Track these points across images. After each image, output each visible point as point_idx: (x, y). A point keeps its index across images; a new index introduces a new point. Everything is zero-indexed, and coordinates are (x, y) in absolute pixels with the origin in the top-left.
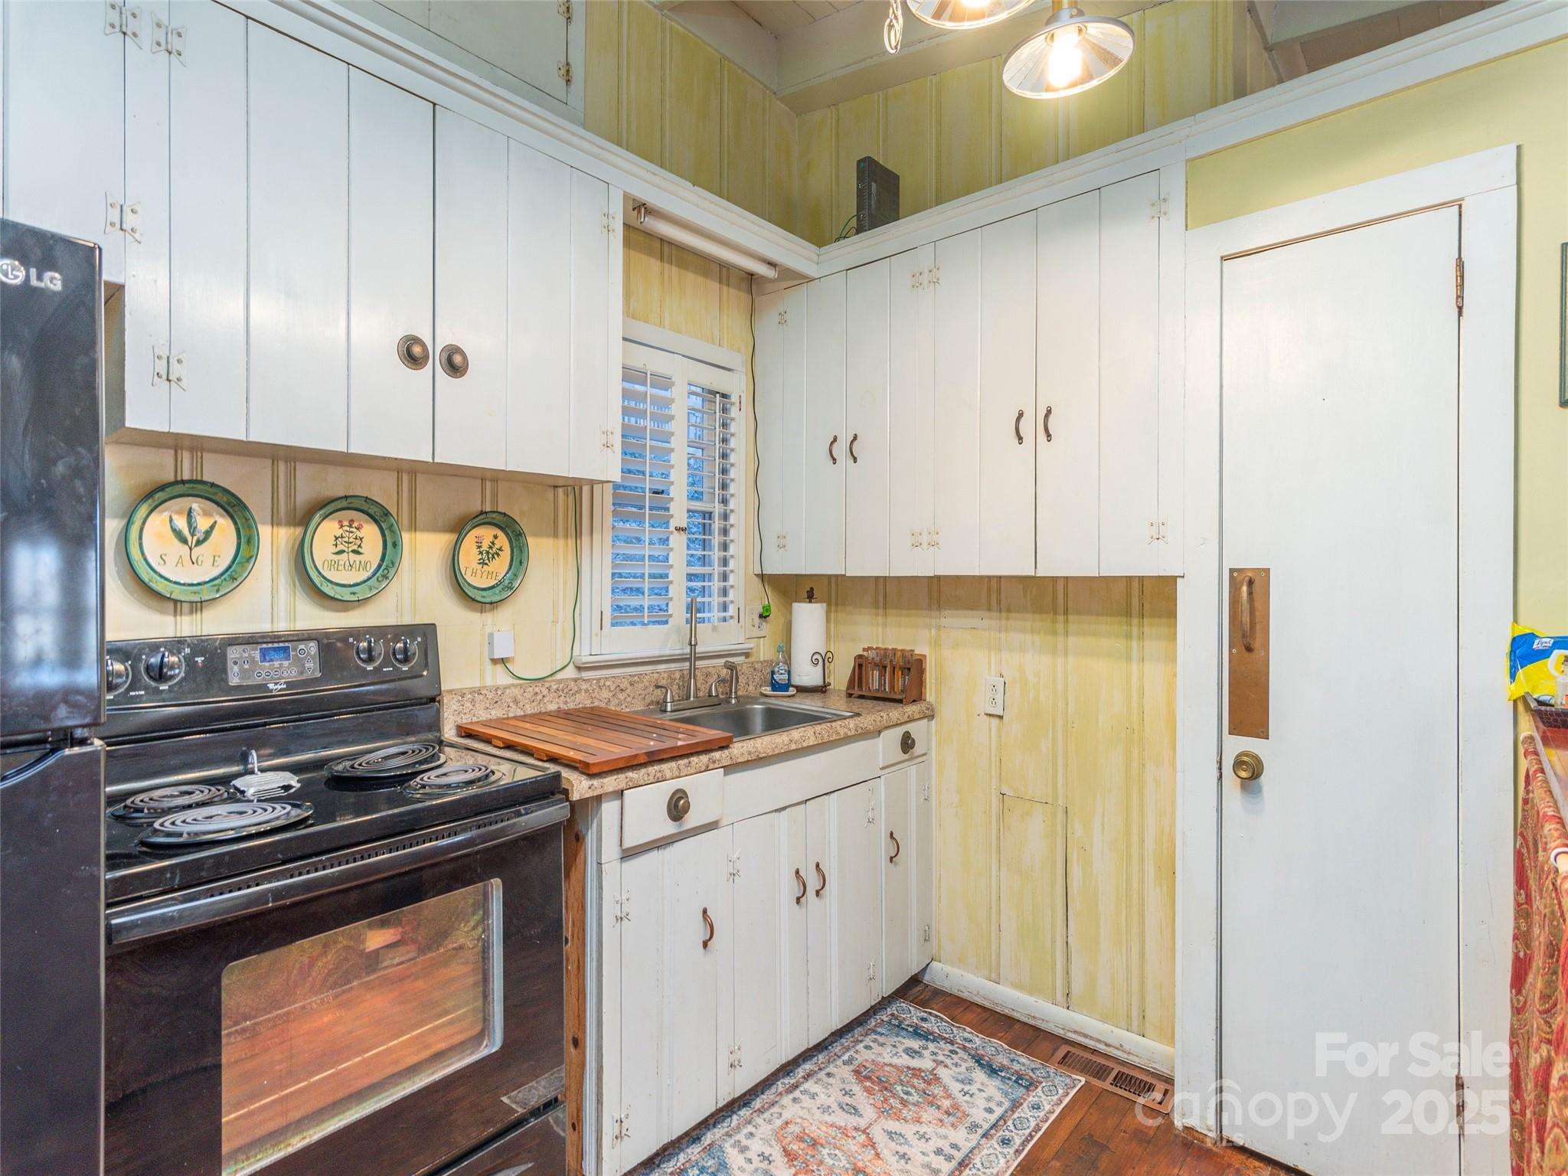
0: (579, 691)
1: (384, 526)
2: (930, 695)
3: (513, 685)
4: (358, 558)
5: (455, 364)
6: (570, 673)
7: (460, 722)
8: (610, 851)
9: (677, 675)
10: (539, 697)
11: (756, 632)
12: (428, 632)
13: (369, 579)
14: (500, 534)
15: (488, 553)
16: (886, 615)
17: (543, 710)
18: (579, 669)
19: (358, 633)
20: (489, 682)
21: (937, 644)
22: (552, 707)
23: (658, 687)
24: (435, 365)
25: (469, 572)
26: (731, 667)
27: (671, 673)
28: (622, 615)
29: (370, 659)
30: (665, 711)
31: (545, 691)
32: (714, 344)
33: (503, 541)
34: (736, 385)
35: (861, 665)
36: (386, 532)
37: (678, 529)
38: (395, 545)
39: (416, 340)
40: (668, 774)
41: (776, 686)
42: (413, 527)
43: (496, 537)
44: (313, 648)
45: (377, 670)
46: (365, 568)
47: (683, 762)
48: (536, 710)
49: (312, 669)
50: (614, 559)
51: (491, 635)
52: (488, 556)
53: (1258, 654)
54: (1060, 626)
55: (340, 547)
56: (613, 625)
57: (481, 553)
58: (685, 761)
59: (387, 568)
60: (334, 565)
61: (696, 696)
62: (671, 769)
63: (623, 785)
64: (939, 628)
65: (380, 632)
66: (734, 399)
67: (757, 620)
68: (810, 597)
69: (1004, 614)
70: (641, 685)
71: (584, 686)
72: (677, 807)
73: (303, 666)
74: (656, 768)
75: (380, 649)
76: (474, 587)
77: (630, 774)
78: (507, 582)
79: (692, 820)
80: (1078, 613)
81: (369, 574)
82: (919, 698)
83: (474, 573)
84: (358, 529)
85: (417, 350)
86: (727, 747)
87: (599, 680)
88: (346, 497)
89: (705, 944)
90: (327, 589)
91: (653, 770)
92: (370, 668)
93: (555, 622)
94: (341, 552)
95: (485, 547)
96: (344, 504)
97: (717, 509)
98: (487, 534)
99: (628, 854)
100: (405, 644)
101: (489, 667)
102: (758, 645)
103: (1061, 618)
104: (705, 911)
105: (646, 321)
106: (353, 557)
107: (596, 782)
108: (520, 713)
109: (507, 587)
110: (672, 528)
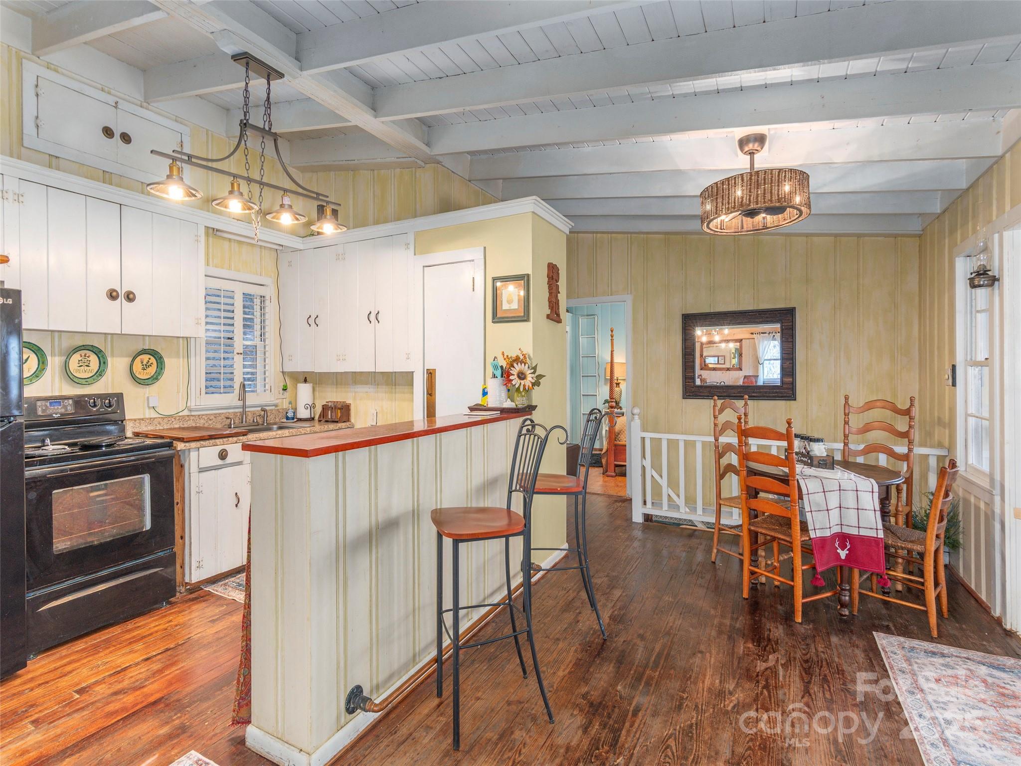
0: (190, 420)
1: (99, 356)
2: (353, 420)
3: (159, 418)
4: (88, 368)
5: (130, 297)
6: (186, 413)
7: (134, 431)
8: (194, 468)
9: (239, 414)
10: (171, 422)
11: (281, 396)
12: (120, 397)
13: (93, 376)
14: (151, 357)
15: (146, 365)
16: (337, 388)
17: (172, 427)
18: (190, 411)
19: (89, 396)
20: (147, 416)
21: (355, 399)
22: (177, 426)
23: (228, 418)
24: (122, 299)
25: (138, 373)
26: (264, 411)
27: (235, 413)
28: (210, 389)
29: (95, 406)
30: (231, 428)
31: (173, 420)
32: (257, 274)
33: (153, 360)
34: (269, 292)
35: (325, 408)
36: (101, 358)
37: (238, 354)
38: (104, 363)
39: (115, 291)
40: (219, 443)
41: (287, 418)
42: (113, 356)
43: (150, 359)
44: (71, 402)
45: (98, 410)
46: (91, 372)
47: (225, 440)
48: (169, 427)
49: (70, 409)
50: (206, 367)
51: (148, 398)
52: (146, 366)
53: (433, 397)
54: (394, 390)
55: (81, 364)
56: (206, 393)
57: (143, 365)
58: (227, 439)
59: (100, 373)
60: (77, 371)
61: (246, 422)
62: (220, 442)
63: (199, 446)
64: (355, 392)
65: (99, 396)
66: (268, 298)
67: (281, 392)
68: (305, 381)
69: (376, 386)
70: (220, 418)
71: (192, 418)
72: (223, 455)
73: (67, 408)
74: (213, 441)
75: (99, 402)
76: (140, 379)
77: (202, 442)
78: (155, 376)
79: (229, 460)
80: (399, 385)
81: (92, 375)
82: (348, 420)
83: (140, 373)
84: (88, 357)
85: (114, 294)
86: (246, 435)
87: (199, 416)
88: (84, 346)
89: (237, 506)
90: (76, 380)
91: (212, 441)
92: (95, 409)
93: (178, 392)
94: (82, 366)
95: (145, 363)
96: (83, 348)
97: (260, 345)
98: (146, 357)
99: (202, 470)
100: (109, 400)
101: (147, 410)
102: (283, 402)
103: (394, 387)
104: (236, 494)
105: (223, 268)
106: (86, 368)
107: (187, 444)
108: (161, 428)
109: (155, 378)
110: (235, 353)
